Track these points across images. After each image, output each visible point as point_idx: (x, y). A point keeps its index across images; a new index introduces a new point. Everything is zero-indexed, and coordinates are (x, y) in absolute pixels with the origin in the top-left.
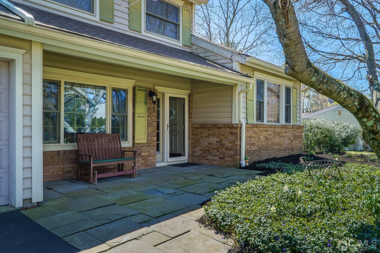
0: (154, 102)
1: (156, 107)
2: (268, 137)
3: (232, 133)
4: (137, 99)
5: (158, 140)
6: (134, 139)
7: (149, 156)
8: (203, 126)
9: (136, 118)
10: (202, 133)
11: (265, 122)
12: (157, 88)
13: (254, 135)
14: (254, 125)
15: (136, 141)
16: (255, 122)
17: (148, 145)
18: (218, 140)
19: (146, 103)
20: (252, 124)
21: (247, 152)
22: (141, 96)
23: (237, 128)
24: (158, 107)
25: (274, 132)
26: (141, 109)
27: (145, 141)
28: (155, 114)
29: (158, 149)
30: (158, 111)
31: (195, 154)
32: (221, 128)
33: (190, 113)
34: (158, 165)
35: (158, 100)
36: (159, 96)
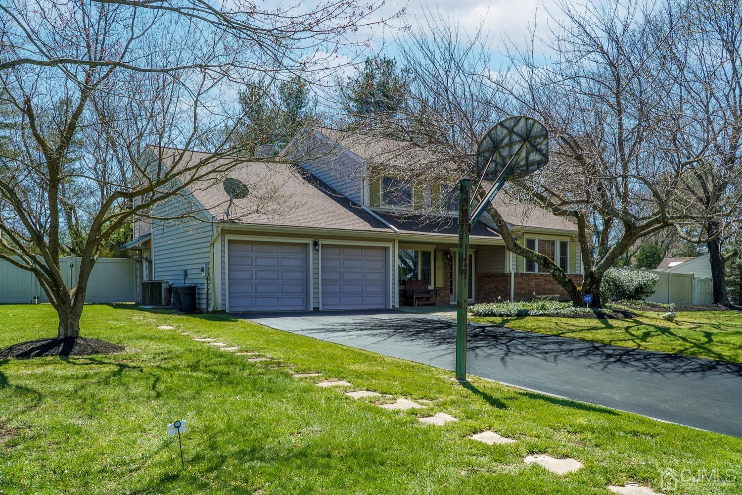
0: (448, 259)
1: (450, 262)
2: (538, 284)
3: (504, 280)
4: (437, 257)
5: (451, 285)
6: (435, 284)
7: (445, 296)
8: (485, 276)
9: (436, 270)
10: (484, 280)
11: (536, 271)
12: (450, 248)
13: (523, 282)
14: (523, 274)
15: (437, 286)
16: (525, 271)
17: (444, 288)
18: (495, 285)
19: (443, 260)
20: (521, 274)
21: (515, 294)
22: (440, 256)
23: (507, 276)
24: (451, 262)
25: (545, 280)
26: (440, 264)
27: (442, 286)
28: (450, 267)
29: (451, 292)
30: (451, 266)
31: (480, 297)
32: (497, 277)
33: (476, 266)
34: (451, 303)
35: (451, 257)
36: (452, 254)
